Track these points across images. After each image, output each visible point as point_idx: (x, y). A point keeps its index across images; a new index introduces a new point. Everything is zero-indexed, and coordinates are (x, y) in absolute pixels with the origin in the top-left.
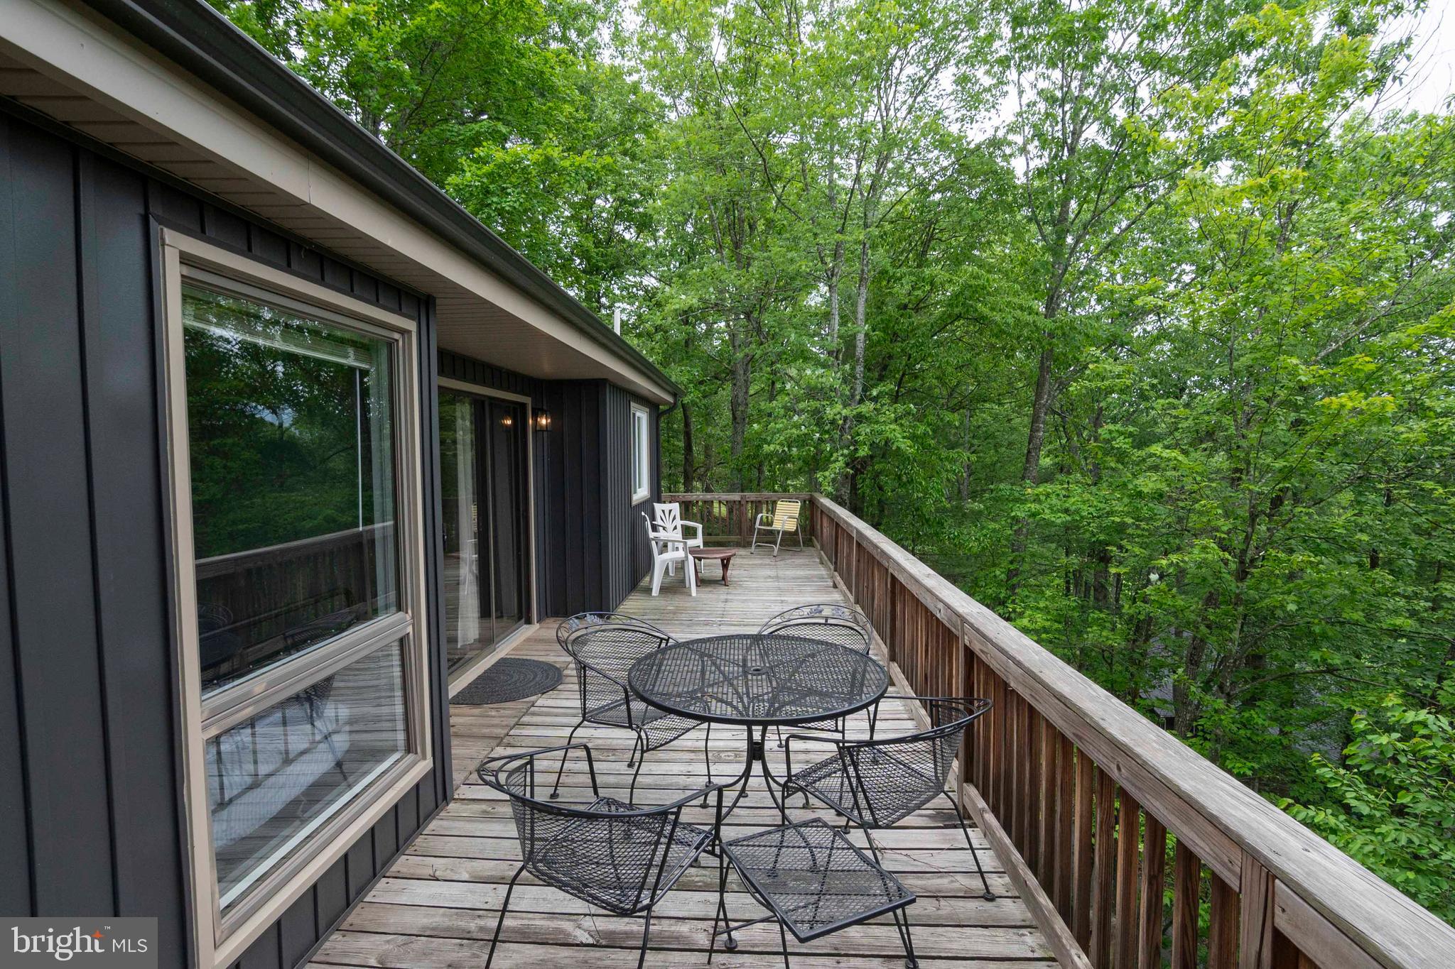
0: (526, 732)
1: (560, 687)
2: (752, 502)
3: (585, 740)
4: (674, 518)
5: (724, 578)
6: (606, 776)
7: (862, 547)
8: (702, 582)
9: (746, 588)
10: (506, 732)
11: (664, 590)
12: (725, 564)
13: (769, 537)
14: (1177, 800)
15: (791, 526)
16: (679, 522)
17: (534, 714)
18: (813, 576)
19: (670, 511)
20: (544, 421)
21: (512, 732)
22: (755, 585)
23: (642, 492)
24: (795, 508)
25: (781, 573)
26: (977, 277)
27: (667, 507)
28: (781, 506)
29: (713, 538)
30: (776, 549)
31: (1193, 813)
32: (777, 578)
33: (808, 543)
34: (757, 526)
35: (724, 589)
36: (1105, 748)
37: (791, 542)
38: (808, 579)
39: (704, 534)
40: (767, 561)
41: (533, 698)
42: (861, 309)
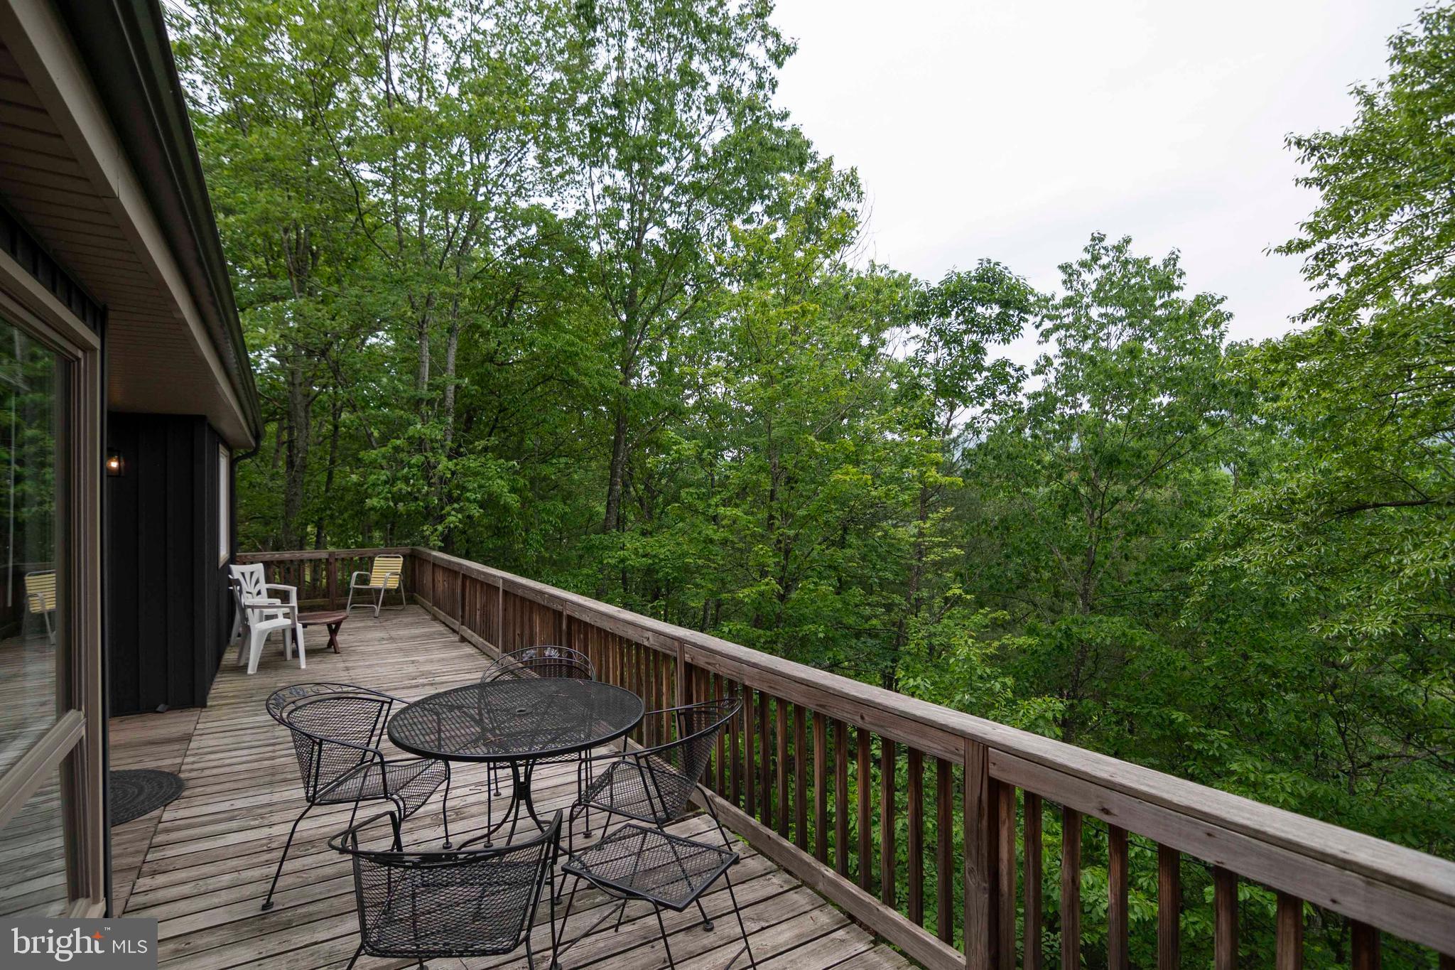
0: (170, 852)
1: (186, 793)
2: (343, 559)
3: (264, 842)
4: (257, 582)
5: (332, 643)
6: (319, 870)
7: (512, 595)
8: (311, 652)
9: (363, 653)
10: (141, 858)
11: (263, 666)
12: (334, 629)
13: (366, 597)
14: (914, 724)
15: (394, 583)
16: (263, 586)
17: (167, 831)
18: (434, 633)
19: (252, 573)
20: (114, 464)
21: (149, 858)
22: (371, 649)
23: (224, 553)
24: (397, 564)
25: (393, 634)
26: (573, 344)
27: (247, 569)
28: (378, 561)
29: (308, 602)
30: (378, 609)
31: (927, 729)
32: (392, 639)
33: (412, 601)
34: (353, 585)
35: (335, 657)
36: (848, 707)
37: (392, 601)
38: (429, 636)
39: (299, 598)
40: (370, 623)
41: (156, 813)
42: (452, 359)
